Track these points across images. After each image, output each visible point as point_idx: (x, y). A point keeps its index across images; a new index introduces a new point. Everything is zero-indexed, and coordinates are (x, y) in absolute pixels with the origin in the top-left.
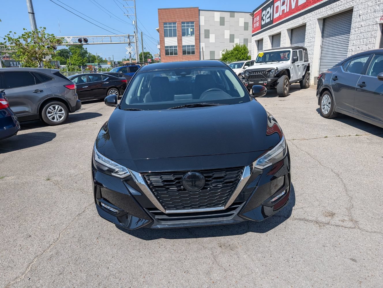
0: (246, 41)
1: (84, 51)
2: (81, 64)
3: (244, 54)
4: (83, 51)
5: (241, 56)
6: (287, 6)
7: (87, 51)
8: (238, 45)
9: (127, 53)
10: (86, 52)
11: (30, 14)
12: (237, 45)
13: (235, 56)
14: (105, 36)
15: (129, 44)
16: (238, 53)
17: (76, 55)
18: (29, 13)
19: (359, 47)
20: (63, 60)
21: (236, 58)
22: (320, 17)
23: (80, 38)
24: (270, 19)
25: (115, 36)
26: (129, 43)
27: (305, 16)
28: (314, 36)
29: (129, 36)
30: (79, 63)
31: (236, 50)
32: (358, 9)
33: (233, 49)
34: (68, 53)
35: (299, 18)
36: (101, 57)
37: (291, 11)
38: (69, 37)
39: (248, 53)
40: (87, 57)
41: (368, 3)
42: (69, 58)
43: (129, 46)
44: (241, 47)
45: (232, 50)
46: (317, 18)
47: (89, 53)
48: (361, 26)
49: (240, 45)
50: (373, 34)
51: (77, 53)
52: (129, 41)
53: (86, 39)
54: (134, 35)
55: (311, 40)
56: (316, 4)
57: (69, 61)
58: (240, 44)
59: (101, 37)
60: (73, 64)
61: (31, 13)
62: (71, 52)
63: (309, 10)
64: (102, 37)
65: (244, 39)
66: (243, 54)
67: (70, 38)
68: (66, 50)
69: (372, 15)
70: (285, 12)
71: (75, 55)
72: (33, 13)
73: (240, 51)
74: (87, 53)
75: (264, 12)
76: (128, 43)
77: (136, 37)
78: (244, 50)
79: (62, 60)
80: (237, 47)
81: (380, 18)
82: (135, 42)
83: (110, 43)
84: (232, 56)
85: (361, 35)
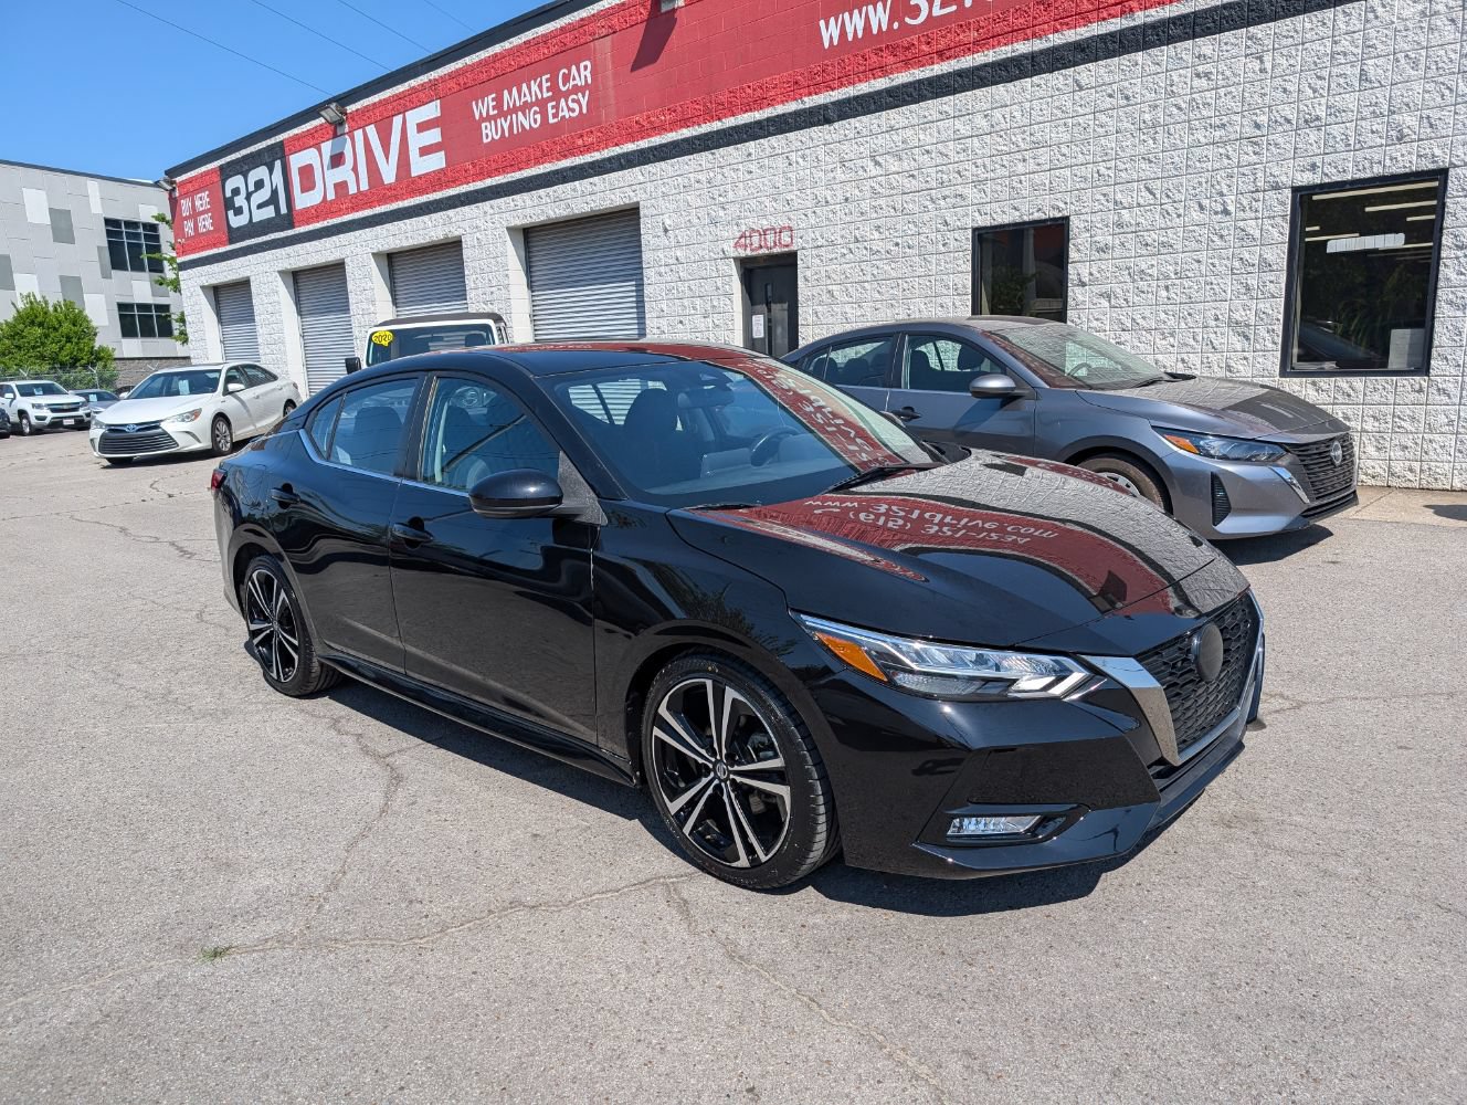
0: (71, 284)
3: (75, 340)
5: (61, 349)
6: (355, 169)
8: (39, 303)
12: (31, 302)
13: (34, 347)
16: (46, 336)
19: (681, 322)
21: (42, 357)
22: (518, 222)
24: (277, 209)
27: (451, 212)
28: (506, 282)
31: (32, 323)
32: (655, 212)
33: (15, 319)
35: (426, 218)
37: (379, 192)
39: (95, 334)
41: (688, 197)
44: (56, 310)
45: (10, 320)
46: (505, 224)
48: (677, 259)
49: (46, 303)
50: (719, 285)
55: (492, 293)
56: (490, 180)
58: (44, 297)
63: (467, 194)
65: (63, 279)
66: (69, 339)
69: (707, 233)
70: (352, 190)
73: (55, 329)
75: (235, 182)
78: (74, 325)
80: (32, 309)
81: (732, 243)
84: (19, 348)
85: (683, 287)
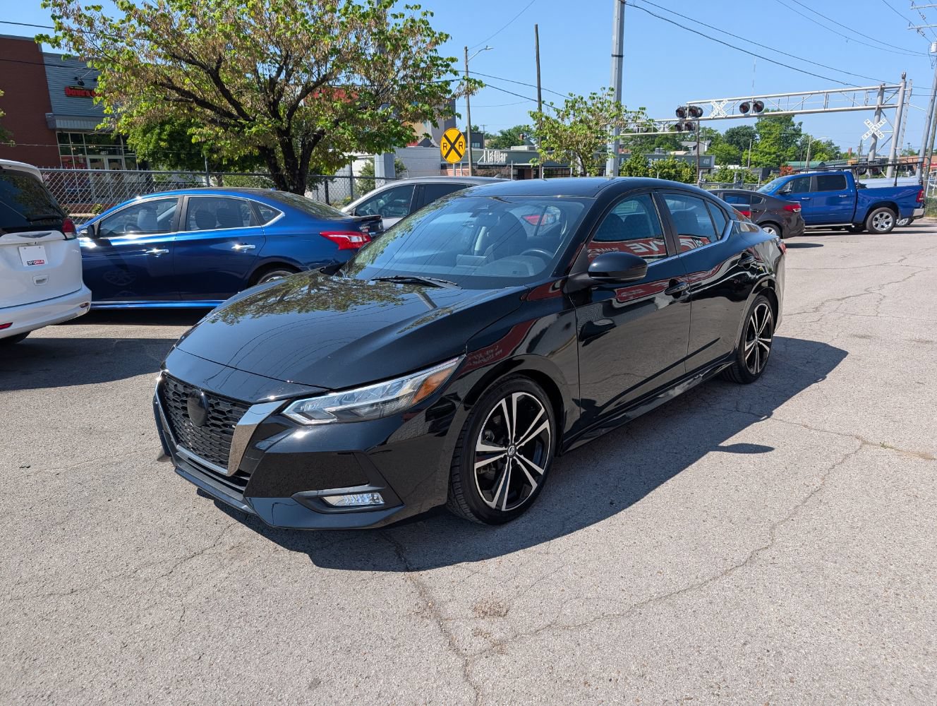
1: (794, 130)
2: (775, 162)
4: (790, 130)
7: (800, 130)
9: (866, 136)
10: (797, 133)
11: (615, 58)
14: (812, 94)
15: (879, 111)
17: (769, 140)
18: (613, 56)
20: (734, 152)
23: (745, 101)
25: (841, 92)
26: (879, 109)
29: (882, 89)
30: (770, 161)
34: (752, 136)
36: (836, 146)
38: (720, 101)
40: (797, 145)
42: (748, 149)
43: (877, 116)
47: (805, 135)
51: (774, 136)
52: (878, 103)
53: (760, 102)
54: (902, 85)
57: (748, 155)
59: (802, 97)
60: (755, 163)
61: (616, 56)
62: (758, 133)
64: (804, 96)
67: (722, 103)
68: (749, 128)
71: (767, 142)
72: (620, 56)
74: (801, 135)
76: (874, 109)
77: (905, 91)
79: (729, 154)
82: (899, 104)
83: (823, 110)
